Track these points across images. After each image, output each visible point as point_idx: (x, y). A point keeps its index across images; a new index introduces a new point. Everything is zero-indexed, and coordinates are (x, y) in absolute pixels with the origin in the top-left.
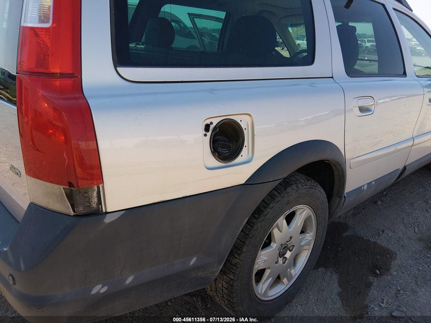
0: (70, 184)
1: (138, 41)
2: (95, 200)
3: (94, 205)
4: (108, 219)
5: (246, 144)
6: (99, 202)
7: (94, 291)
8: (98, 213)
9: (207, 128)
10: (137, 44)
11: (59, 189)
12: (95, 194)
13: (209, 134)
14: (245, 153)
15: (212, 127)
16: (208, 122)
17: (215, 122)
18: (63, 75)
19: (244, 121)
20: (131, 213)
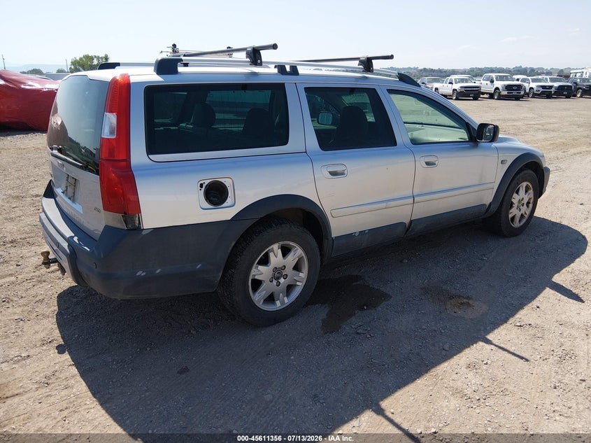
0: (125, 213)
1: (188, 121)
2: (138, 222)
3: (137, 225)
4: (144, 233)
5: (229, 195)
6: (140, 223)
7: (138, 274)
8: (138, 229)
9: (201, 186)
10: (187, 124)
11: (119, 216)
12: (137, 219)
13: (203, 189)
14: (229, 201)
15: (204, 186)
16: (202, 182)
17: (207, 182)
18: (123, 160)
19: (227, 183)
20: (157, 231)
